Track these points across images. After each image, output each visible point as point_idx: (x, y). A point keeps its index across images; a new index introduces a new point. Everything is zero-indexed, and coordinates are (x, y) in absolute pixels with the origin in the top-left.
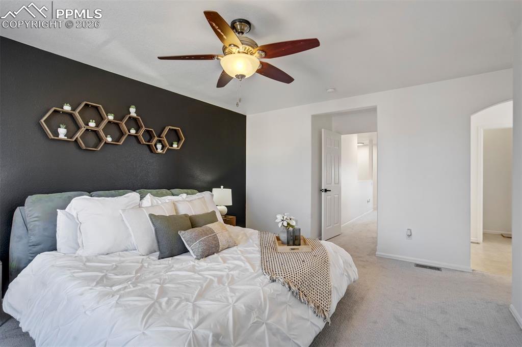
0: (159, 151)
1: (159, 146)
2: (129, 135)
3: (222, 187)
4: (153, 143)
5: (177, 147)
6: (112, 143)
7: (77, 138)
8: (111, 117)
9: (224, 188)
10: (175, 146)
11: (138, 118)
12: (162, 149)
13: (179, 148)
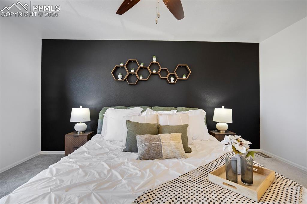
0: (172, 82)
1: (172, 79)
2: (152, 74)
3: (223, 107)
4: (167, 77)
5: (186, 78)
6: (143, 79)
7: (125, 79)
8: (142, 65)
9: (224, 108)
10: (184, 77)
11: (157, 63)
12: (174, 80)
13: (187, 79)
